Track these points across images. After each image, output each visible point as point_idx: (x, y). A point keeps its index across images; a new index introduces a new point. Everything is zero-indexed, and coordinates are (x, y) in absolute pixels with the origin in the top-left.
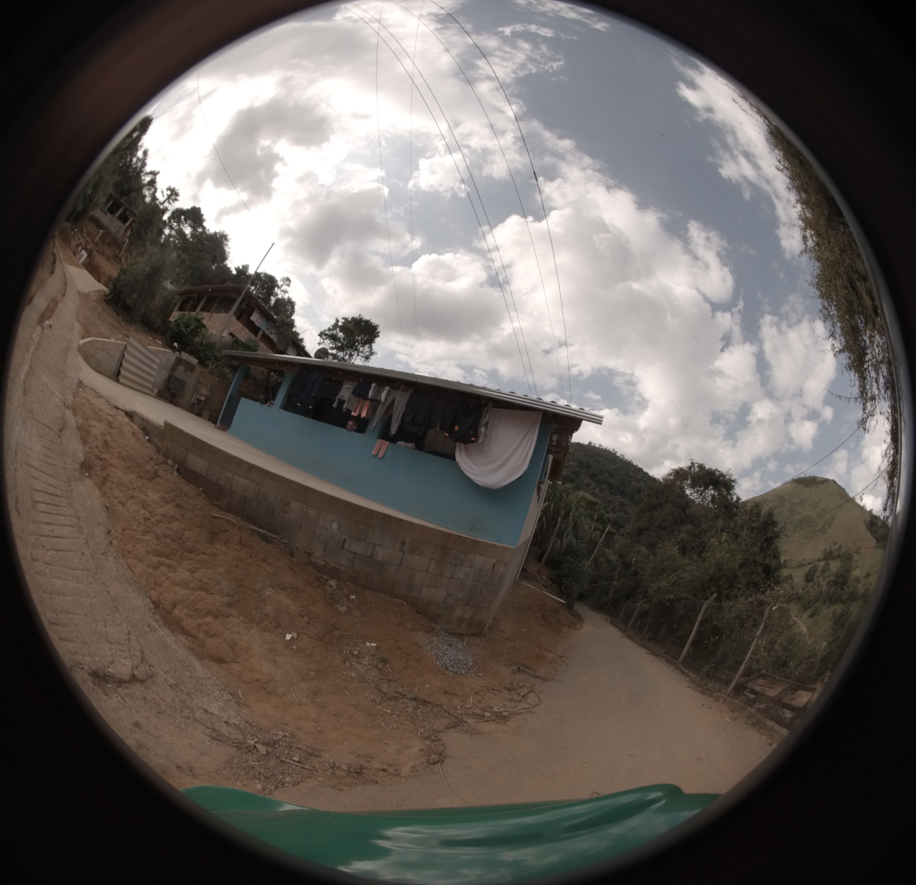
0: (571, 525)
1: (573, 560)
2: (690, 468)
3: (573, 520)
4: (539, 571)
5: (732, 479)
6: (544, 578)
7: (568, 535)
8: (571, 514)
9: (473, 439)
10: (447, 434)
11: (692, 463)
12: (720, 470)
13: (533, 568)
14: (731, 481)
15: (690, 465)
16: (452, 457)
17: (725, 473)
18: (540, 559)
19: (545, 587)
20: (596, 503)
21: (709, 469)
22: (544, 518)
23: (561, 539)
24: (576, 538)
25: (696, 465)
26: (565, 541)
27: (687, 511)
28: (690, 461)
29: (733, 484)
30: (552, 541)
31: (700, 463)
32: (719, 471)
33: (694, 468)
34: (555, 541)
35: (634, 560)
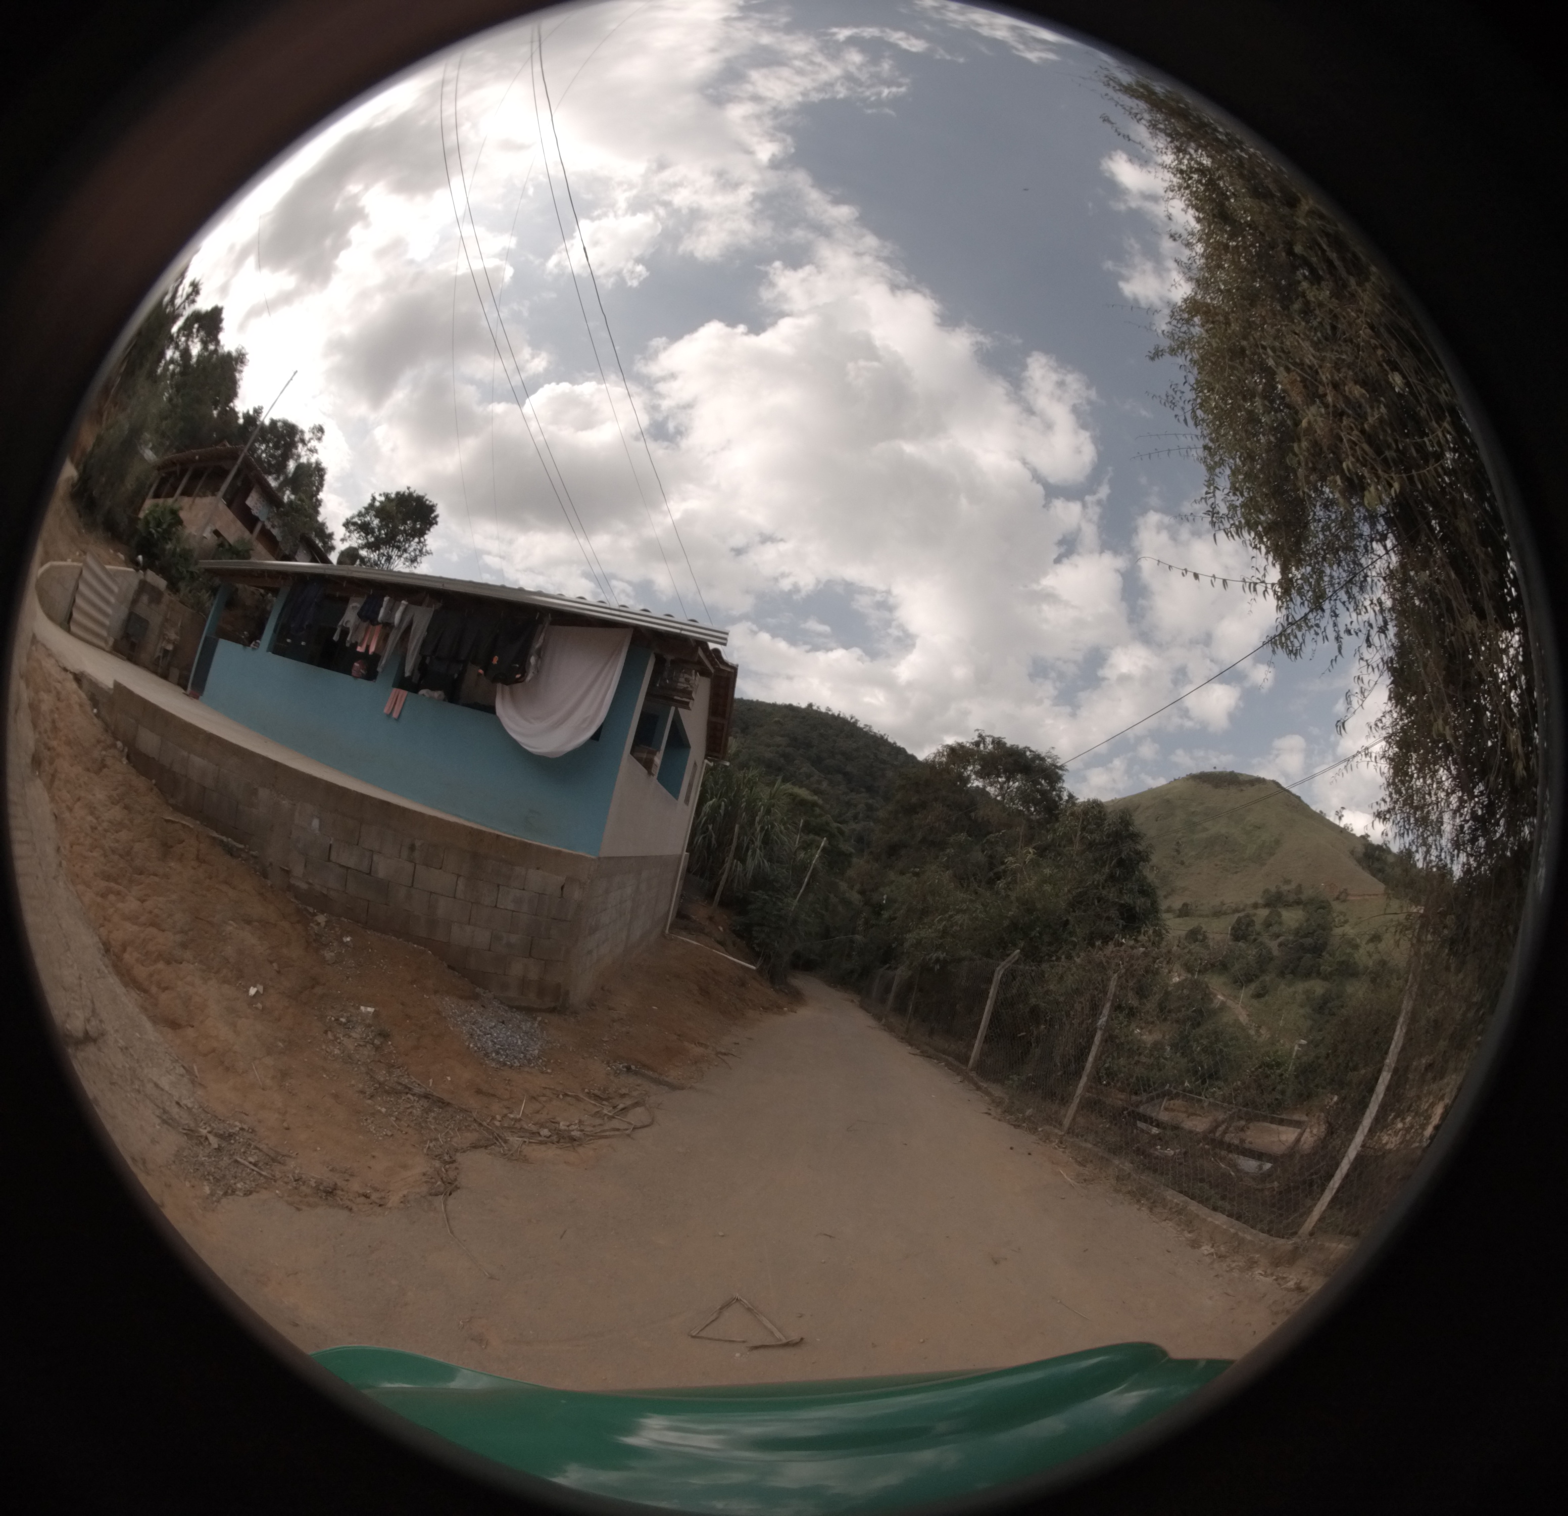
0: (760, 837)
1: (767, 897)
2: (977, 744)
3: (762, 829)
4: (711, 919)
5: (1059, 764)
6: (721, 929)
7: (754, 852)
8: (758, 819)
9: (518, 676)
10: (481, 671)
11: (980, 736)
12: (1033, 749)
13: (700, 912)
14: (1057, 767)
15: (976, 739)
16: (491, 710)
17: (1043, 755)
18: (710, 896)
19: (720, 943)
20: (814, 804)
21: (1012, 746)
22: (710, 827)
23: (743, 861)
24: (770, 860)
25: (989, 740)
26: (751, 864)
27: (973, 814)
28: (977, 733)
29: (1060, 772)
30: (727, 866)
31: (996, 735)
32: (1031, 751)
33: (984, 744)
34: (732, 864)
35: (885, 897)
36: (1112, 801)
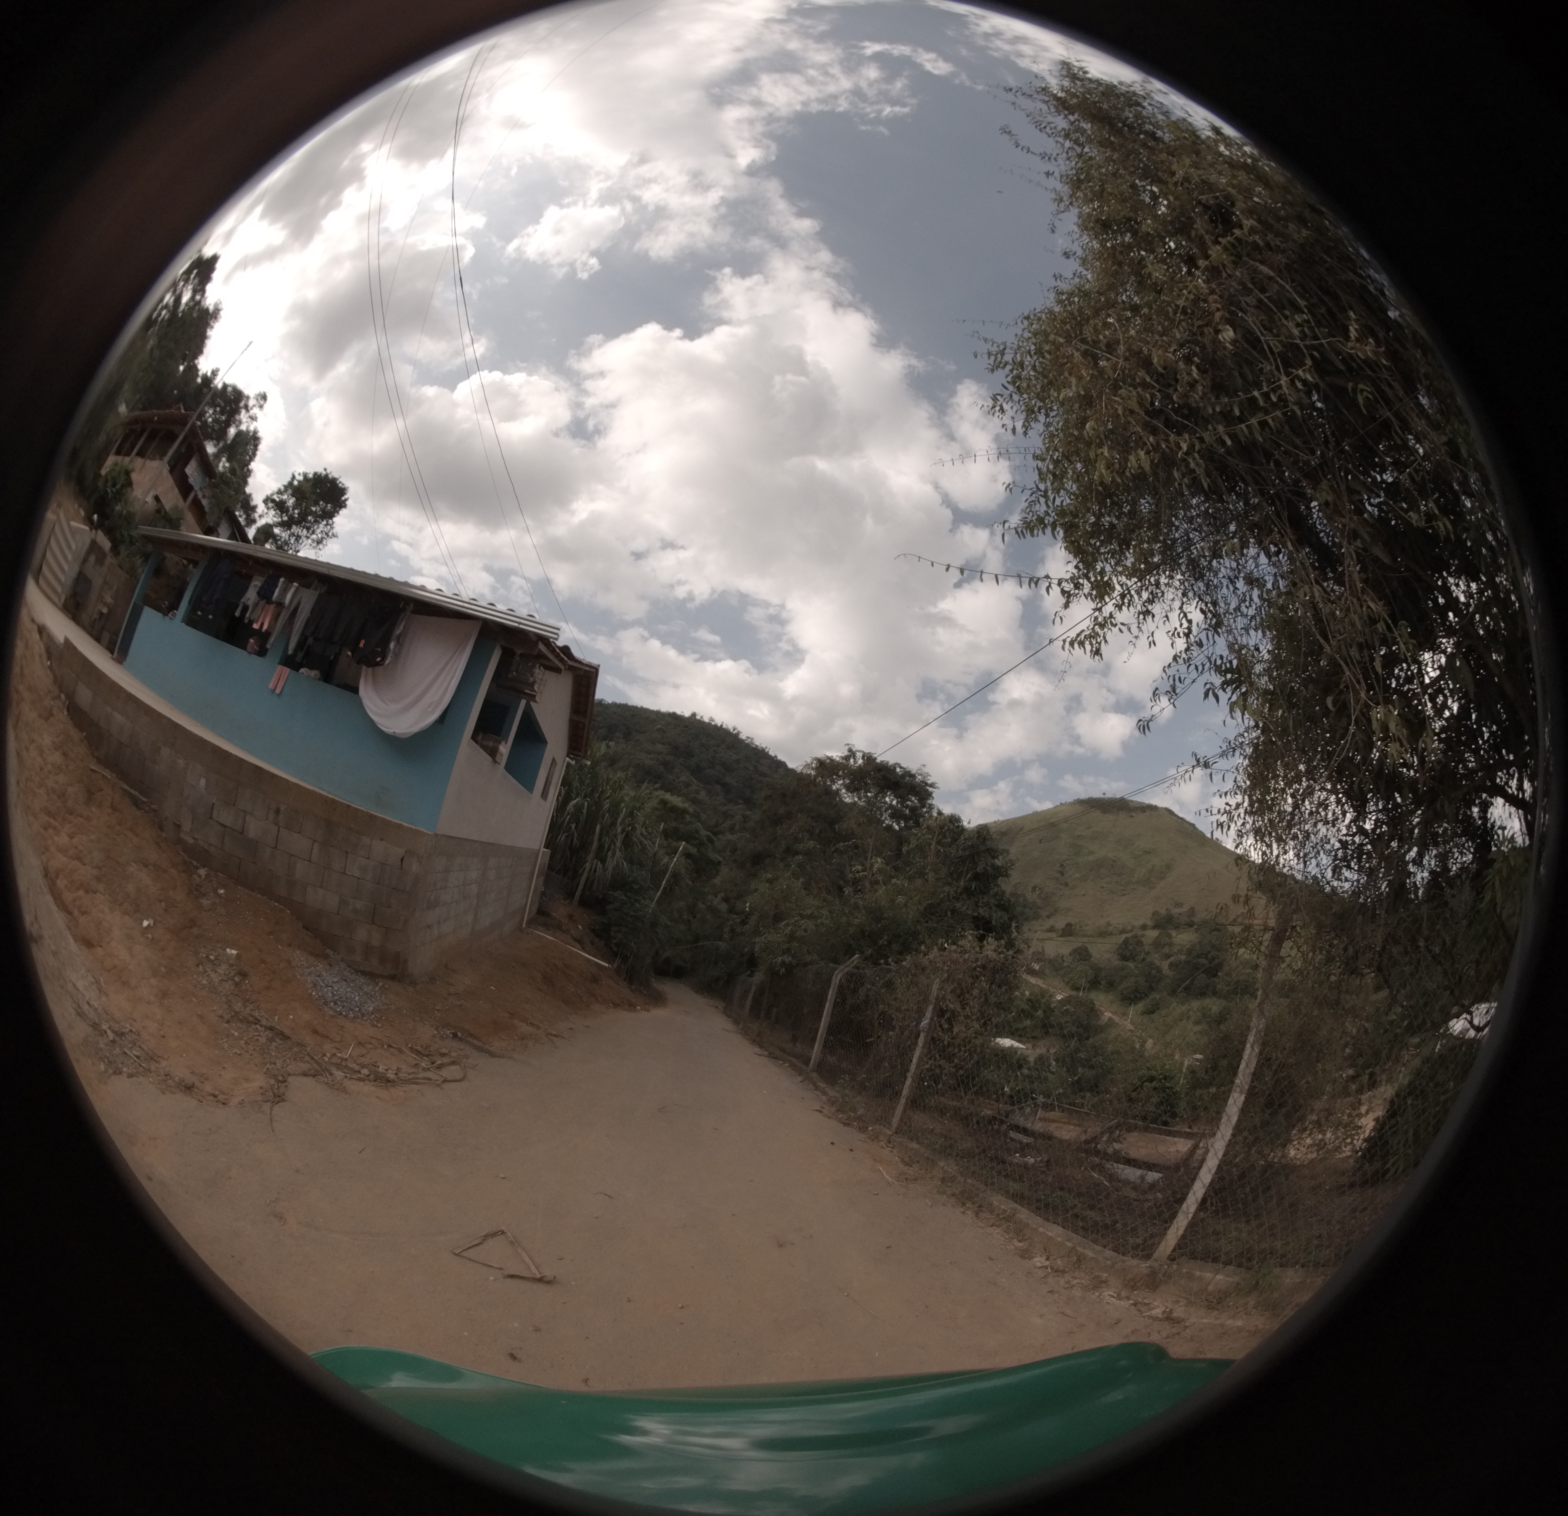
0: (620, 838)
1: (624, 898)
2: (847, 758)
3: (623, 830)
4: (570, 917)
5: (929, 782)
6: (580, 927)
7: (614, 854)
8: (619, 820)
11: (850, 750)
12: (904, 765)
13: (560, 910)
14: (927, 784)
15: (846, 753)
17: (914, 772)
18: (570, 895)
19: (576, 940)
21: (882, 762)
22: (573, 826)
23: (603, 861)
24: (631, 862)
25: (859, 755)
26: (611, 864)
27: (837, 827)
28: (847, 747)
29: (931, 789)
30: (588, 865)
31: (867, 751)
32: (901, 768)
33: (854, 758)
34: (592, 864)
35: (748, 905)
36: (995, 822)
